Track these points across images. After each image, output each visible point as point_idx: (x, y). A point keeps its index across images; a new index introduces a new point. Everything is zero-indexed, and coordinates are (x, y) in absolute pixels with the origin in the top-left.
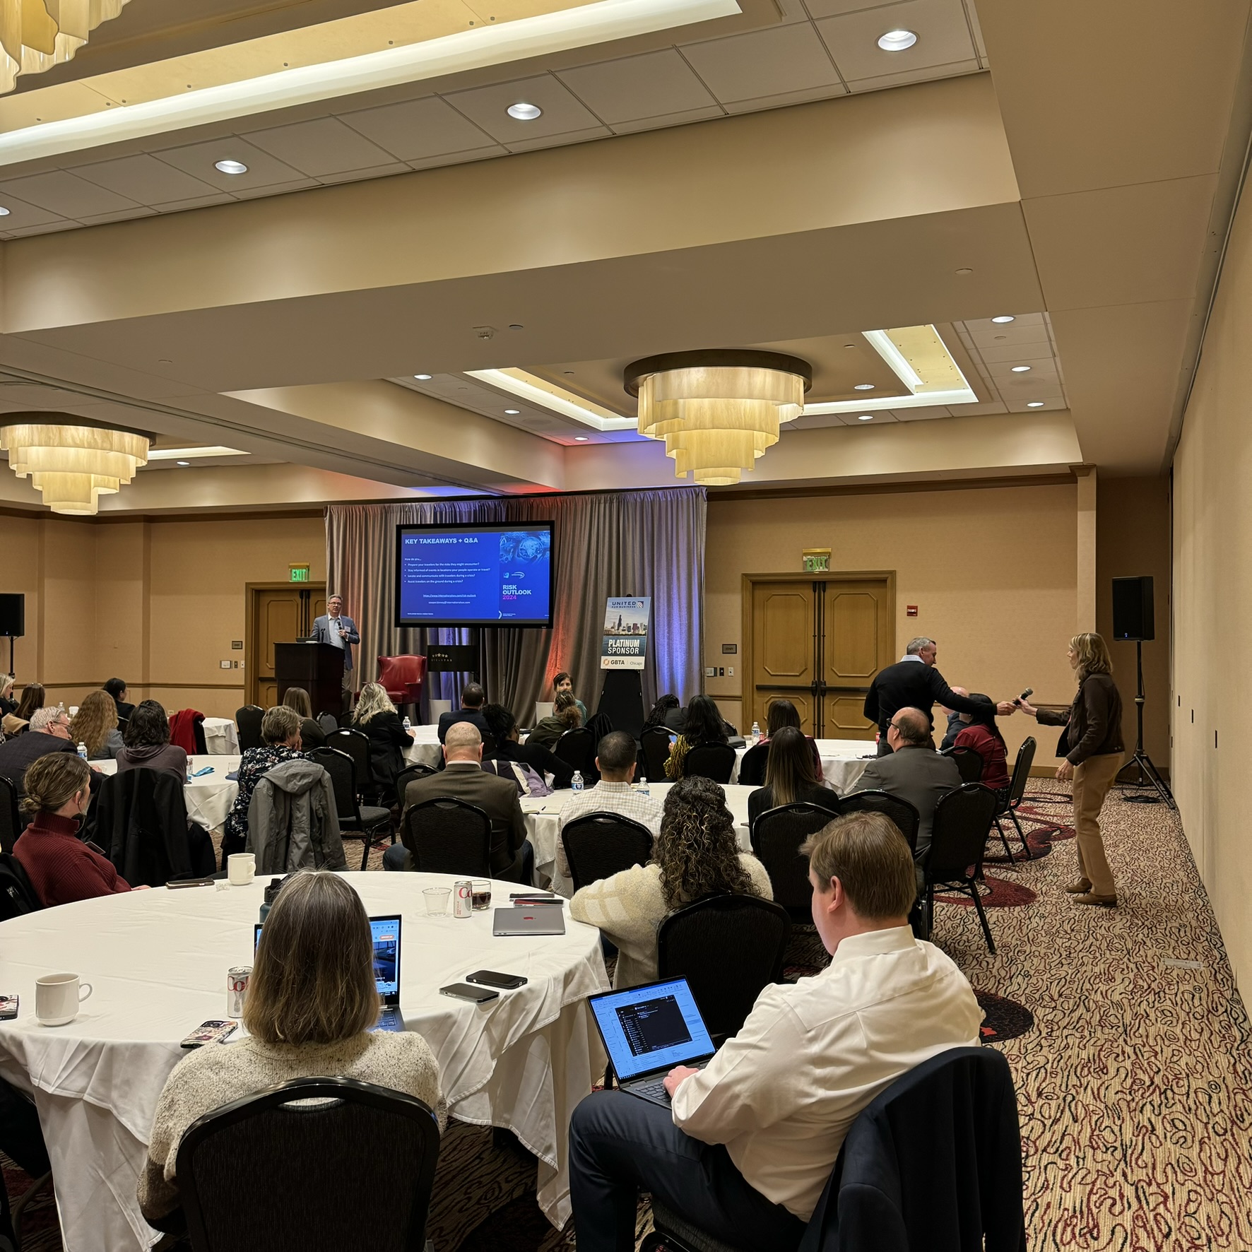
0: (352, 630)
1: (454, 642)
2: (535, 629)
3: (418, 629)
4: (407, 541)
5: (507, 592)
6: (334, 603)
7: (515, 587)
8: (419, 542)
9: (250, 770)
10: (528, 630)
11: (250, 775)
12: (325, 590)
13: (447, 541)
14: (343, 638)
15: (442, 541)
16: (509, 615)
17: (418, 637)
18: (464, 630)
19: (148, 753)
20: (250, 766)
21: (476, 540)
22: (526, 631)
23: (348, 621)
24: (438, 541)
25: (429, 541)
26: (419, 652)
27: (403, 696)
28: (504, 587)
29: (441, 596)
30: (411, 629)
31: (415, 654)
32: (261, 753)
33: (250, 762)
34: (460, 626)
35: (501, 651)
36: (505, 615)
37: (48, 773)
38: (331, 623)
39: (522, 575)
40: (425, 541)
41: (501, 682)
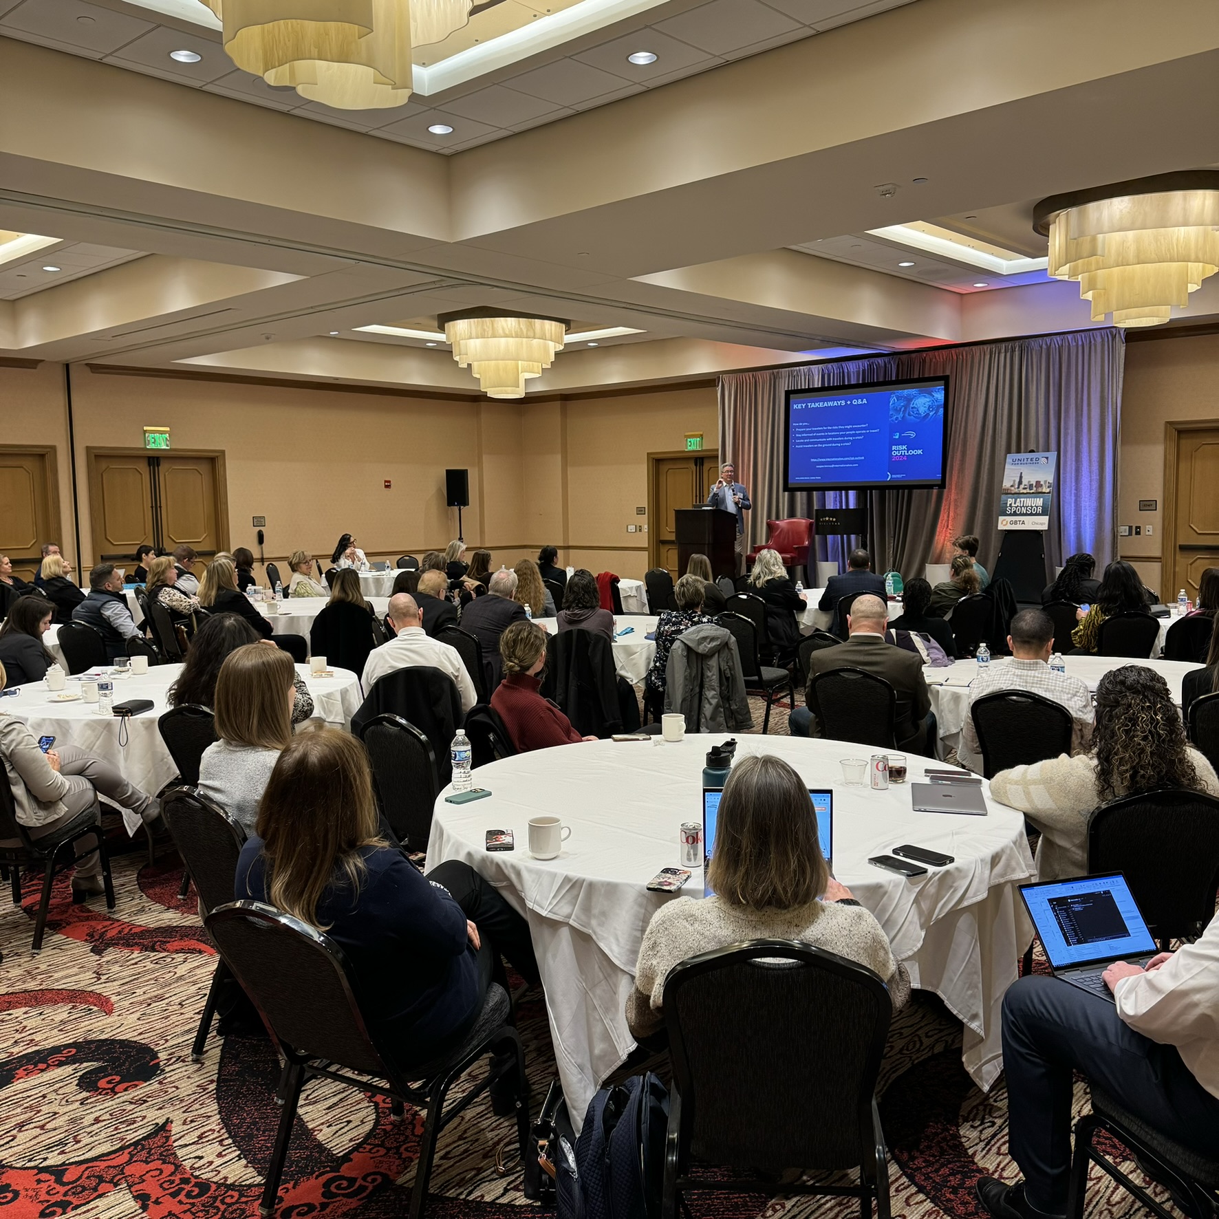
0: (744, 496)
1: (841, 505)
2: (926, 490)
3: (805, 493)
4: (795, 406)
5: (897, 453)
6: (728, 471)
7: (904, 447)
8: (807, 406)
9: (667, 632)
10: (918, 491)
11: (666, 635)
12: (718, 457)
13: (835, 404)
14: (736, 504)
15: (830, 404)
16: (899, 476)
17: (805, 501)
18: (852, 494)
19: (582, 615)
20: (666, 627)
21: (865, 401)
22: (916, 492)
23: (741, 488)
24: (826, 404)
25: (817, 404)
26: (806, 515)
27: (792, 558)
28: (894, 448)
29: (828, 460)
30: (798, 494)
31: (802, 517)
32: (675, 617)
33: (666, 624)
34: (847, 489)
35: (889, 512)
36: (894, 476)
37: (522, 639)
38: (726, 489)
39: (913, 435)
40: (813, 405)
41: (889, 544)
